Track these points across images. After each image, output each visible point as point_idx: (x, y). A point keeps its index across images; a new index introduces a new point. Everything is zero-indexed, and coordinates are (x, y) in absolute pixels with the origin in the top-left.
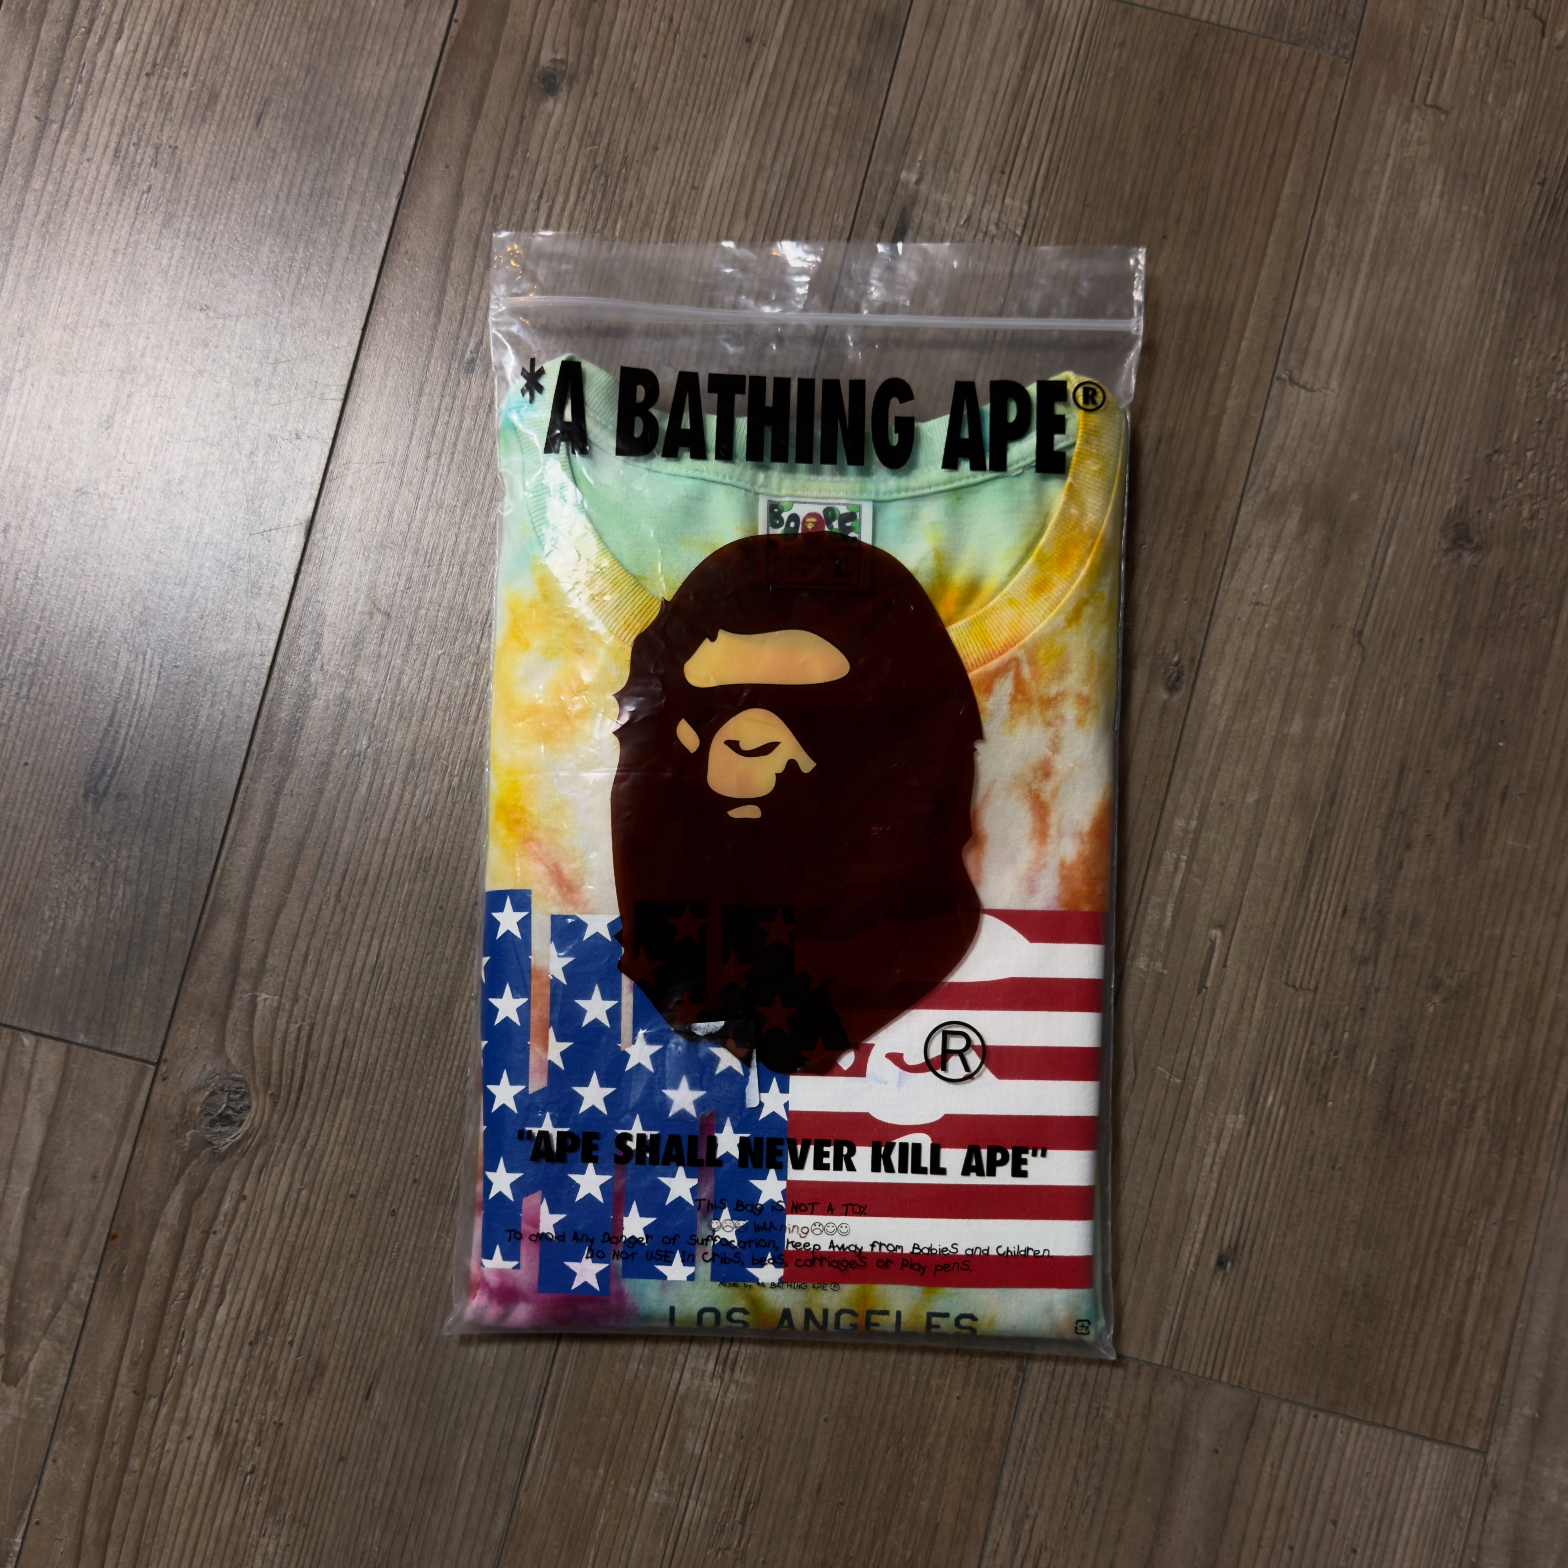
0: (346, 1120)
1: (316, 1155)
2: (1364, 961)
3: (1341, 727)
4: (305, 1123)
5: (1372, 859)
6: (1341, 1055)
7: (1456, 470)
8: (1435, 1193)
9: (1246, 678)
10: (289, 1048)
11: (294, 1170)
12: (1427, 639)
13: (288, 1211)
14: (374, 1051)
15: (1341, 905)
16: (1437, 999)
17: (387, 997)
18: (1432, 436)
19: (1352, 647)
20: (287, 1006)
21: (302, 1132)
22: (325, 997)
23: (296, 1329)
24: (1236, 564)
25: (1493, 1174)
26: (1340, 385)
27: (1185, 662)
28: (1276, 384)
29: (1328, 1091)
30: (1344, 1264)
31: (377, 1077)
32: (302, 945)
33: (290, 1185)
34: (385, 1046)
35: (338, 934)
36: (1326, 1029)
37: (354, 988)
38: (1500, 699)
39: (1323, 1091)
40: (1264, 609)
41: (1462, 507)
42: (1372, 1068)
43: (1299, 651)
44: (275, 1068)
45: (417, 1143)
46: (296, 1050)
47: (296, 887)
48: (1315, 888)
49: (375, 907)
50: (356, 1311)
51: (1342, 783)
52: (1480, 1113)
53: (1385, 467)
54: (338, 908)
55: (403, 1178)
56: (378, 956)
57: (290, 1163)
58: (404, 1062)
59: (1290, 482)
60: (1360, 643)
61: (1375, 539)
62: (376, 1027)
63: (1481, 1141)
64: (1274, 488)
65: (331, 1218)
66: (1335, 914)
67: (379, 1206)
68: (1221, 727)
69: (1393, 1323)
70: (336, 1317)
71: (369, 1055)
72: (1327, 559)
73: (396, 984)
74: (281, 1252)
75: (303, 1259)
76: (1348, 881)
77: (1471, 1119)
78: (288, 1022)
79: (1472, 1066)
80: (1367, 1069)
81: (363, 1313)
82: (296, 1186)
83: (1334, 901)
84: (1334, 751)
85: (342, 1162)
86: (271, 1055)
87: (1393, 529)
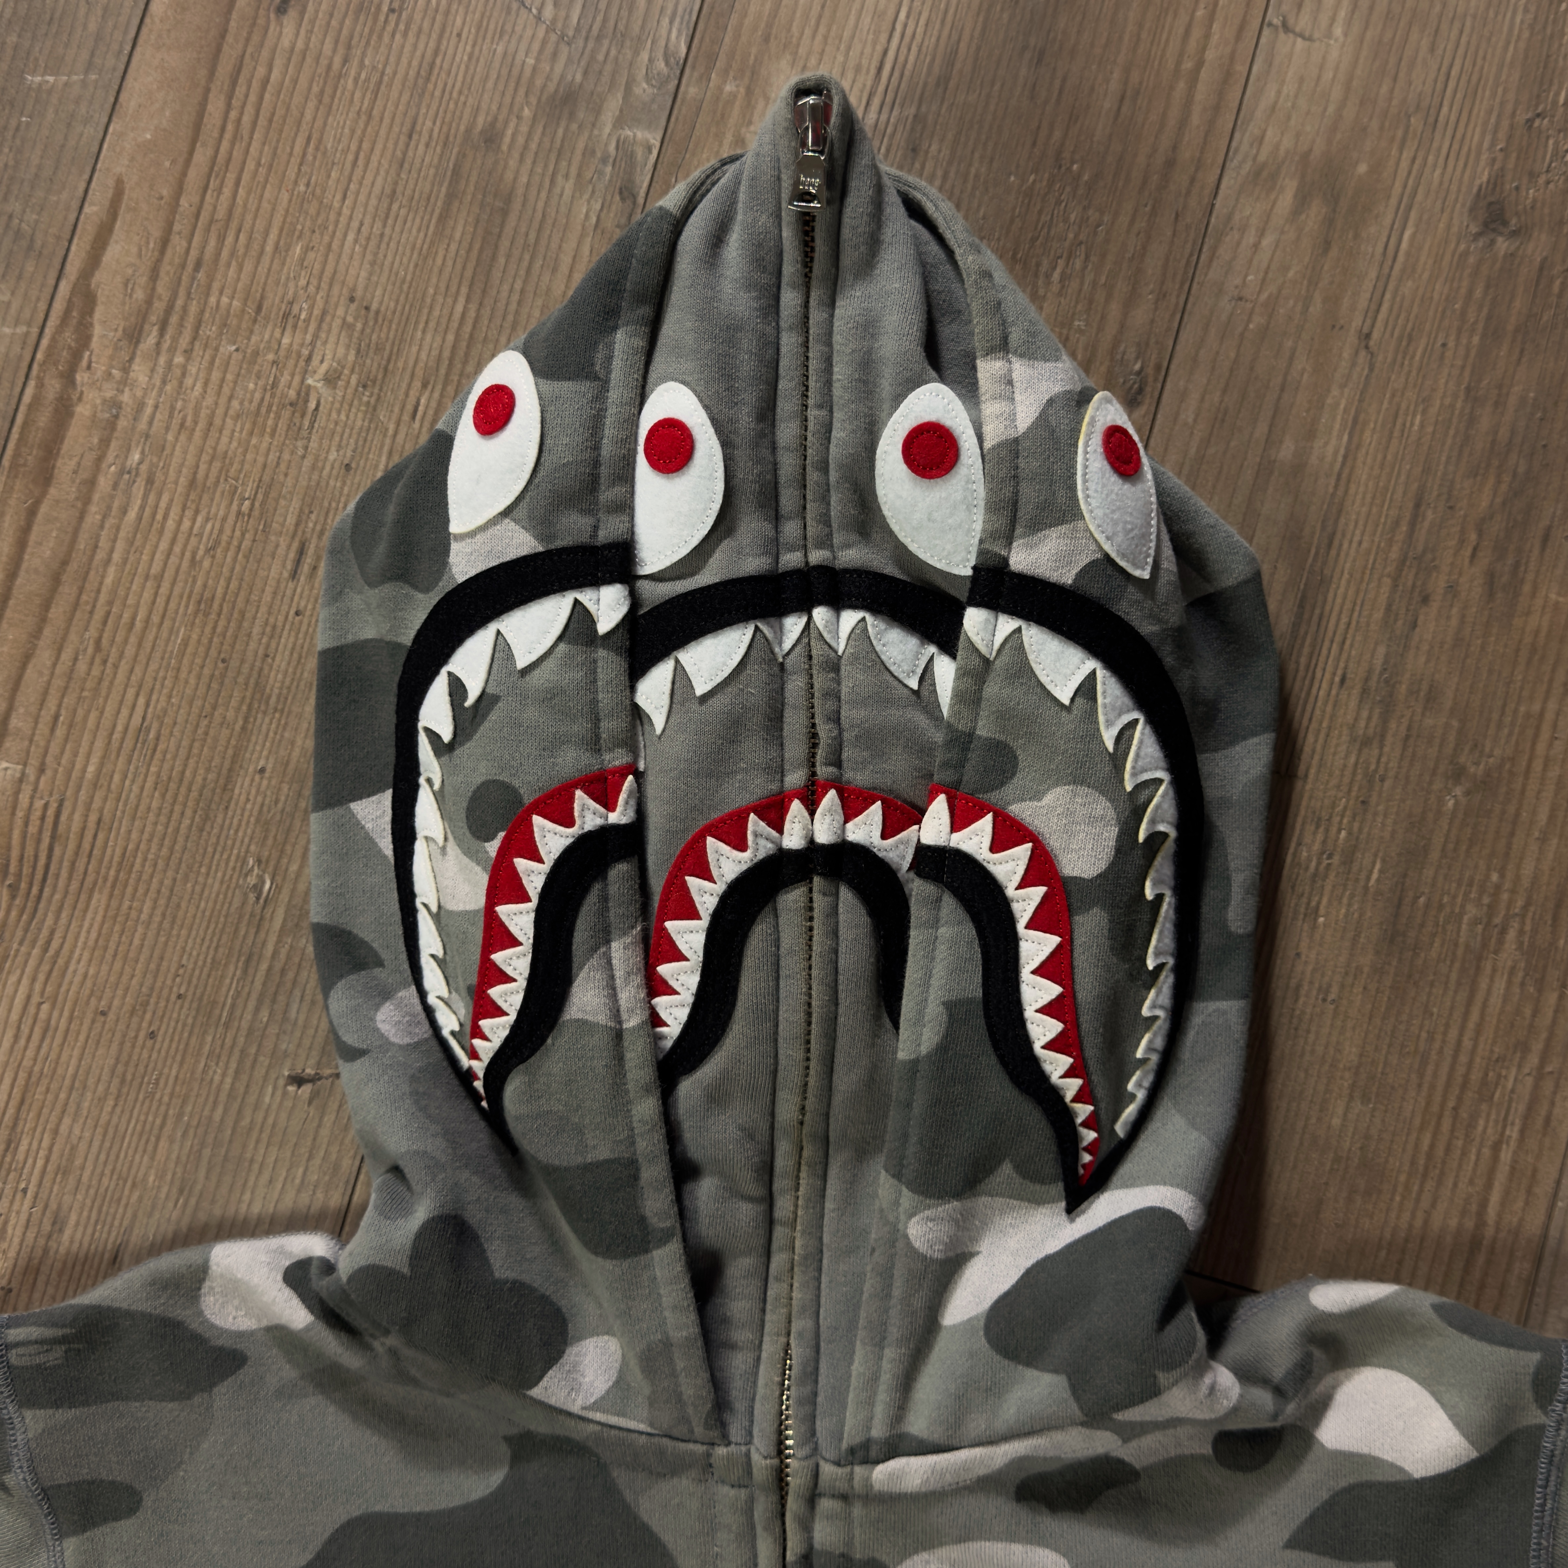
0: (99, 918)
1: (61, 962)
2: (1366, 742)
3: (1342, 451)
4: (49, 921)
5: (1378, 615)
6: (1336, 860)
7: (1488, 138)
8: (1453, 1033)
9: (1224, 391)
10: (32, 829)
11: (34, 980)
12: (1451, 344)
13: (25, 1029)
14: (134, 836)
15: (1339, 672)
16: (1458, 791)
17: (153, 769)
18: (1459, 96)
19: (1357, 353)
20: (32, 778)
21: (45, 932)
22: (78, 766)
23: (31, 1174)
24: (1214, 249)
25: (1528, 1012)
26: (1346, 35)
27: (1150, 371)
28: (1266, 32)
29: (1319, 903)
30: (1336, 1122)
31: (137, 867)
32: (52, 704)
33: (29, 998)
34: (148, 829)
35: (96, 690)
36: (1317, 827)
37: (113, 757)
38: (1542, 419)
39: (1313, 904)
40: (1249, 305)
41: (1496, 182)
42: (1375, 875)
43: (1291, 358)
44: (15, 853)
45: (184, 949)
46: (40, 831)
47: (47, 632)
48: (1306, 650)
49: (142, 658)
50: (103, 1157)
51: (1342, 520)
52: (1511, 934)
53: (1400, 133)
54: (98, 660)
55: (165, 992)
56: (144, 718)
57: (29, 970)
58: (171, 850)
59: (1282, 152)
60: (1367, 347)
61: (1388, 221)
62: (137, 806)
63: (1512, 971)
64: (1262, 158)
65: (76, 1040)
66: (1332, 683)
67: (134, 1025)
68: (1193, 451)
69: (1398, 1198)
70: (78, 1162)
71: (128, 840)
72: (1327, 245)
73: (165, 753)
74: (15, 1080)
75: (42, 1089)
76: (1348, 642)
77: (1501, 942)
78: (32, 797)
79: (1502, 876)
80: (1368, 878)
81: (112, 1157)
82: (36, 999)
83: (1329, 669)
84: (1333, 482)
85: (92, 971)
86: (10, 838)
87: (1409, 208)
